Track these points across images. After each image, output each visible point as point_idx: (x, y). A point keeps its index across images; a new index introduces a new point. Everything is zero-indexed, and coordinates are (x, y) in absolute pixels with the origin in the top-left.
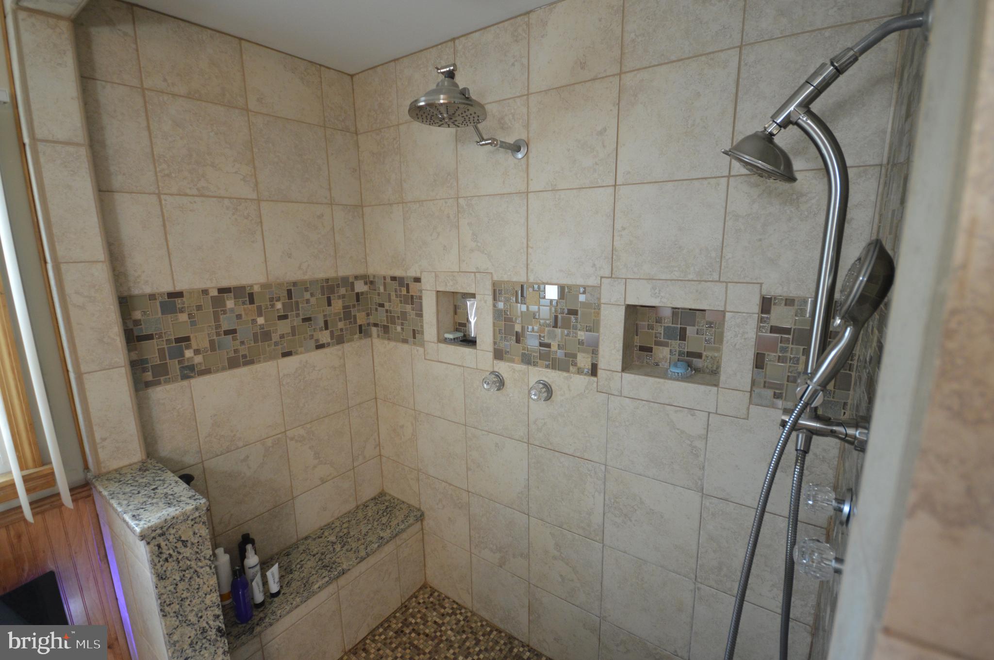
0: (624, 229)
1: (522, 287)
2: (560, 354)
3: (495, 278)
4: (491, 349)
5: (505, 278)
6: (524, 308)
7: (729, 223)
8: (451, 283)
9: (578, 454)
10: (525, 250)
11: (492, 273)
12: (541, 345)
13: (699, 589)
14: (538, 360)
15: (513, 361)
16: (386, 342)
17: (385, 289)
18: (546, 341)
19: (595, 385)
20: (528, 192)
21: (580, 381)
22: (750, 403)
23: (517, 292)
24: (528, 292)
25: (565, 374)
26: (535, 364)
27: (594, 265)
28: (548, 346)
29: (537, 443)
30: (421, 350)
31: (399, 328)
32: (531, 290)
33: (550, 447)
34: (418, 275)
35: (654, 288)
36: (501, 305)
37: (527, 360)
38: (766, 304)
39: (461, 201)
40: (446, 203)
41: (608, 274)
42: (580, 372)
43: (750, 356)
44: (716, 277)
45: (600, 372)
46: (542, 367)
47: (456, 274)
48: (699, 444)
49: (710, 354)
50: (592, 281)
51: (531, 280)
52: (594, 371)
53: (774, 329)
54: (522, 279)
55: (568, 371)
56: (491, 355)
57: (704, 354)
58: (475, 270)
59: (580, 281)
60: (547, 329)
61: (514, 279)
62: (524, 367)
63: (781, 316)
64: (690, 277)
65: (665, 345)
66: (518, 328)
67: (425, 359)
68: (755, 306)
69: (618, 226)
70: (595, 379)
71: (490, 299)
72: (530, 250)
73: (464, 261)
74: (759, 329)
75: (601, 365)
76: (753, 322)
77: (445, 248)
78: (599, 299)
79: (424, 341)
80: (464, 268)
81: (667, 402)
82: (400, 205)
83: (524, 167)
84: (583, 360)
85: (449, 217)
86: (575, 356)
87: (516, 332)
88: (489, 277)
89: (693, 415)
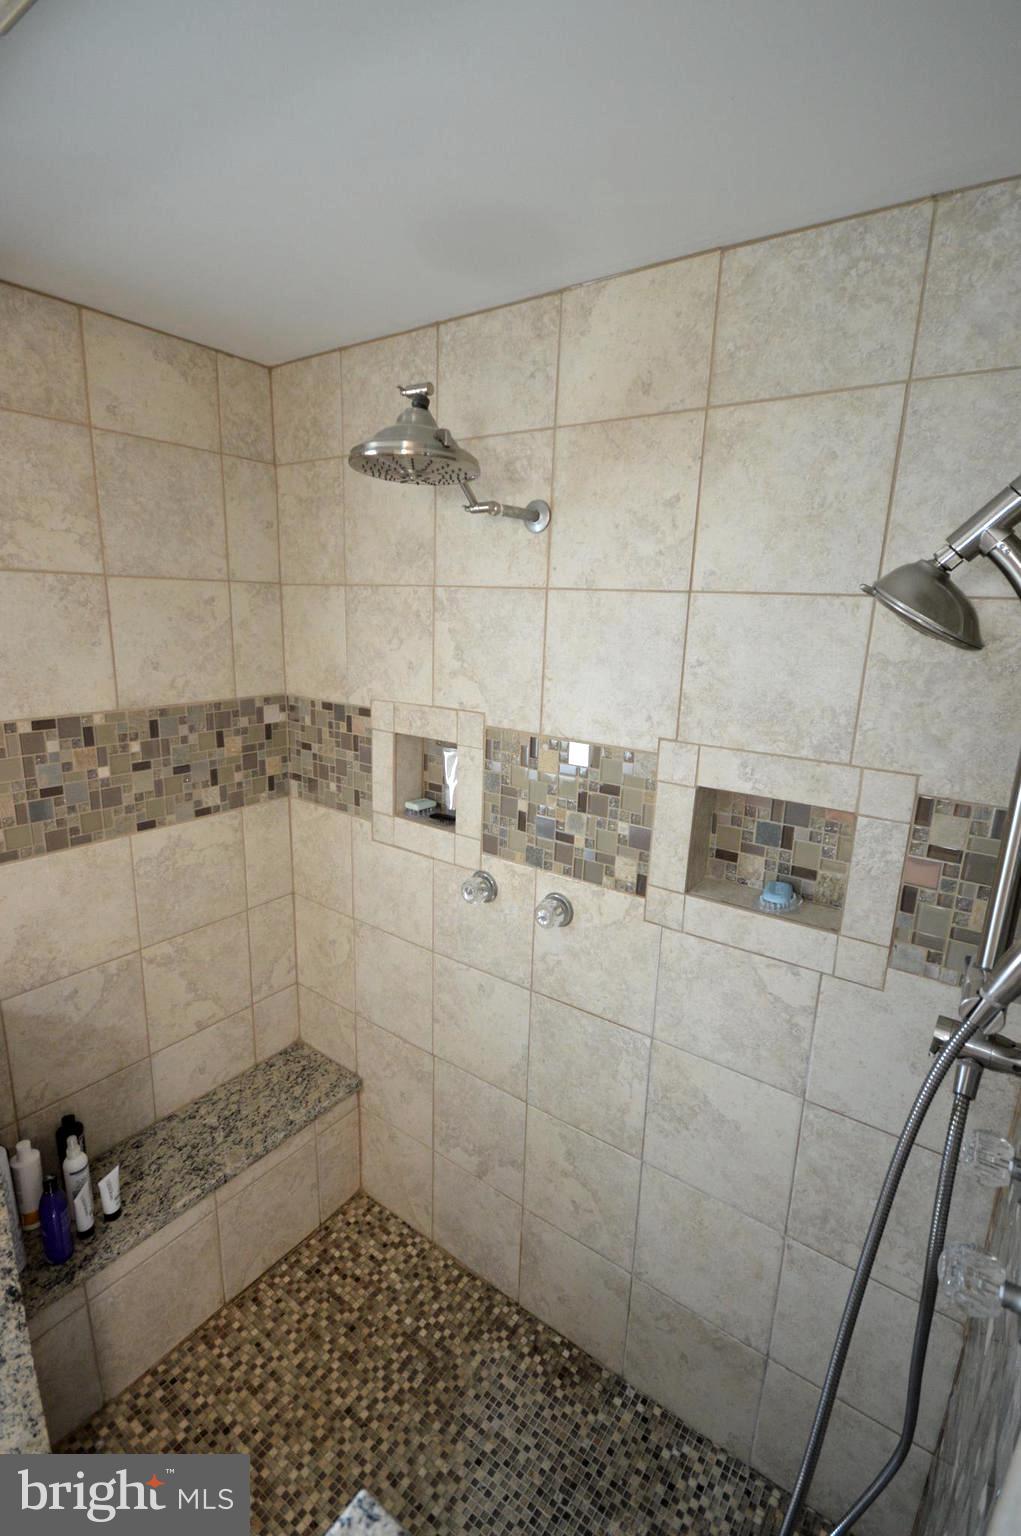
0: (700, 664)
1: (533, 741)
2: (588, 854)
3: (490, 723)
4: (478, 834)
5: (506, 725)
6: (533, 774)
7: (872, 672)
8: (419, 723)
9: (610, 1016)
10: (540, 682)
11: (484, 714)
12: (559, 836)
13: (789, 1247)
14: (553, 861)
15: (511, 857)
16: (312, 806)
17: (313, 722)
18: (567, 831)
19: (641, 910)
20: (547, 589)
21: (618, 902)
22: (889, 964)
23: (523, 749)
24: (543, 750)
25: (594, 887)
26: (548, 867)
27: (649, 718)
28: (570, 839)
29: (544, 991)
30: (367, 824)
31: (333, 786)
32: (546, 747)
33: (564, 999)
34: (367, 704)
35: (744, 765)
36: (497, 766)
37: (535, 858)
38: (924, 809)
39: (440, 592)
40: (415, 592)
41: (671, 735)
42: (619, 886)
43: (893, 891)
44: (845, 756)
45: (650, 890)
46: (559, 872)
47: (427, 709)
48: (803, 1021)
49: (829, 874)
50: (645, 744)
51: (548, 730)
52: (641, 887)
53: (934, 851)
54: (532, 728)
55: (599, 883)
56: (478, 845)
57: (820, 872)
58: (456, 706)
59: (624, 742)
60: (568, 812)
61: (520, 727)
62: (529, 869)
63: (947, 831)
64: (804, 753)
65: (758, 851)
66: (522, 806)
67: (373, 840)
68: (905, 810)
69: (691, 658)
70: (641, 900)
71: (480, 755)
72: (547, 684)
73: (440, 690)
74: (911, 847)
75: (652, 880)
76: (899, 839)
77: (410, 666)
78: (655, 774)
79: (373, 811)
80: (440, 700)
81: (755, 948)
82: (341, 587)
83: (544, 546)
84: (625, 868)
85: (418, 616)
86: (612, 861)
87: (520, 812)
88: (480, 720)
89: (796, 974)
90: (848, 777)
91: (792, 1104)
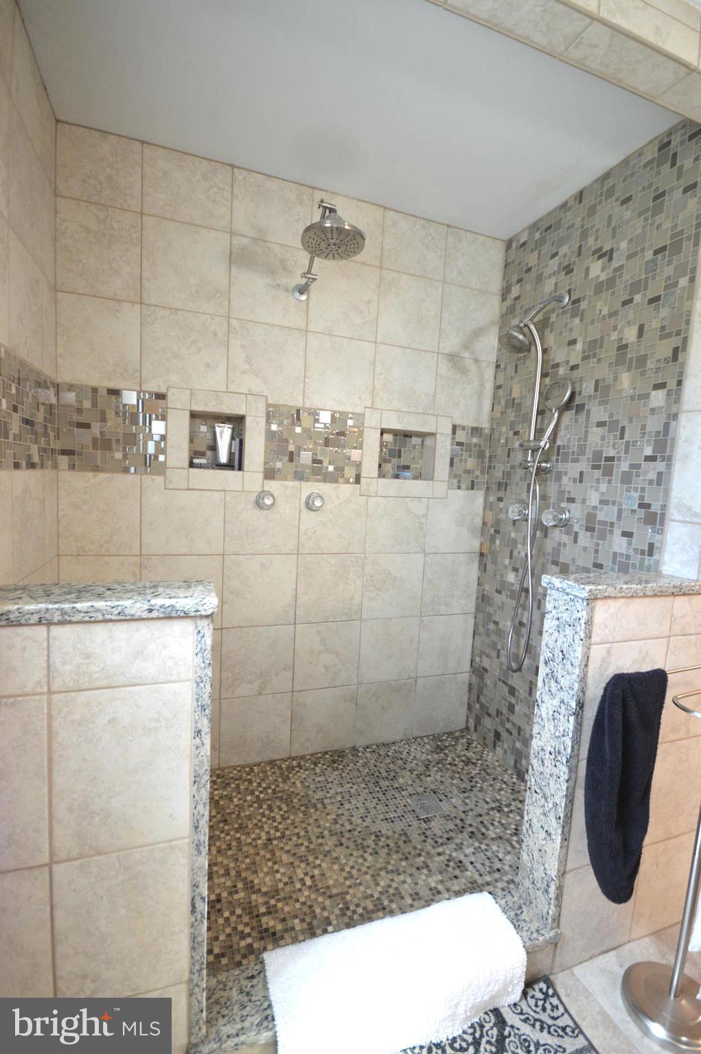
0: (381, 374)
1: (298, 411)
2: (331, 468)
3: (270, 401)
4: (261, 469)
5: (281, 402)
6: (298, 430)
7: (439, 381)
8: (214, 403)
9: (343, 551)
10: (303, 379)
11: (267, 397)
12: (314, 461)
13: (422, 622)
14: (311, 476)
15: (286, 479)
16: (90, 474)
17: (94, 404)
18: (319, 458)
19: (358, 491)
20: (307, 331)
21: (346, 489)
22: (449, 488)
23: (292, 415)
24: (303, 416)
25: (335, 485)
26: (308, 480)
27: (360, 398)
28: (320, 462)
29: (306, 551)
30: (159, 479)
31: (118, 455)
32: (306, 414)
33: (319, 552)
34: (163, 390)
35: (399, 417)
36: (274, 427)
37: (299, 476)
38: (454, 428)
39: (233, 322)
40: (212, 319)
41: (370, 405)
42: (348, 482)
43: (448, 460)
44: (432, 412)
45: (363, 481)
46: (314, 481)
47: (222, 394)
48: (423, 520)
49: (415, 466)
50: (358, 410)
51: (307, 406)
52: (358, 480)
53: (459, 444)
54: (300, 404)
55: (336, 482)
56: (261, 476)
57: (412, 466)
58: (246, 392)
59: (349, 409)
60: (319, 448)
61: (290, 404)
62: (297, 483)
63: (461, 436)
64: (420, 411)
65: (390, 462)
66: (291, 448)
67: (166, 489)
68: (450, 432)
69: (377, 372)
70: (358, 486)
71: (263, 421)
72: (307, 380)
73: (233, 381)
74: (452, 444)
75: (363, 475)
76: (449, 440)
77: (208, 365)
78: (363, 424)
79: (166, 468)
80: (232, 388)
82: (136, 305)
83: (305, 309)
84: (350, 473)
85: (215, 334)
86: (343, 470)
87: (290, 452)
88: (264, 400)
89: (420, 501)
90: (433, 419)
91: (420, 557)
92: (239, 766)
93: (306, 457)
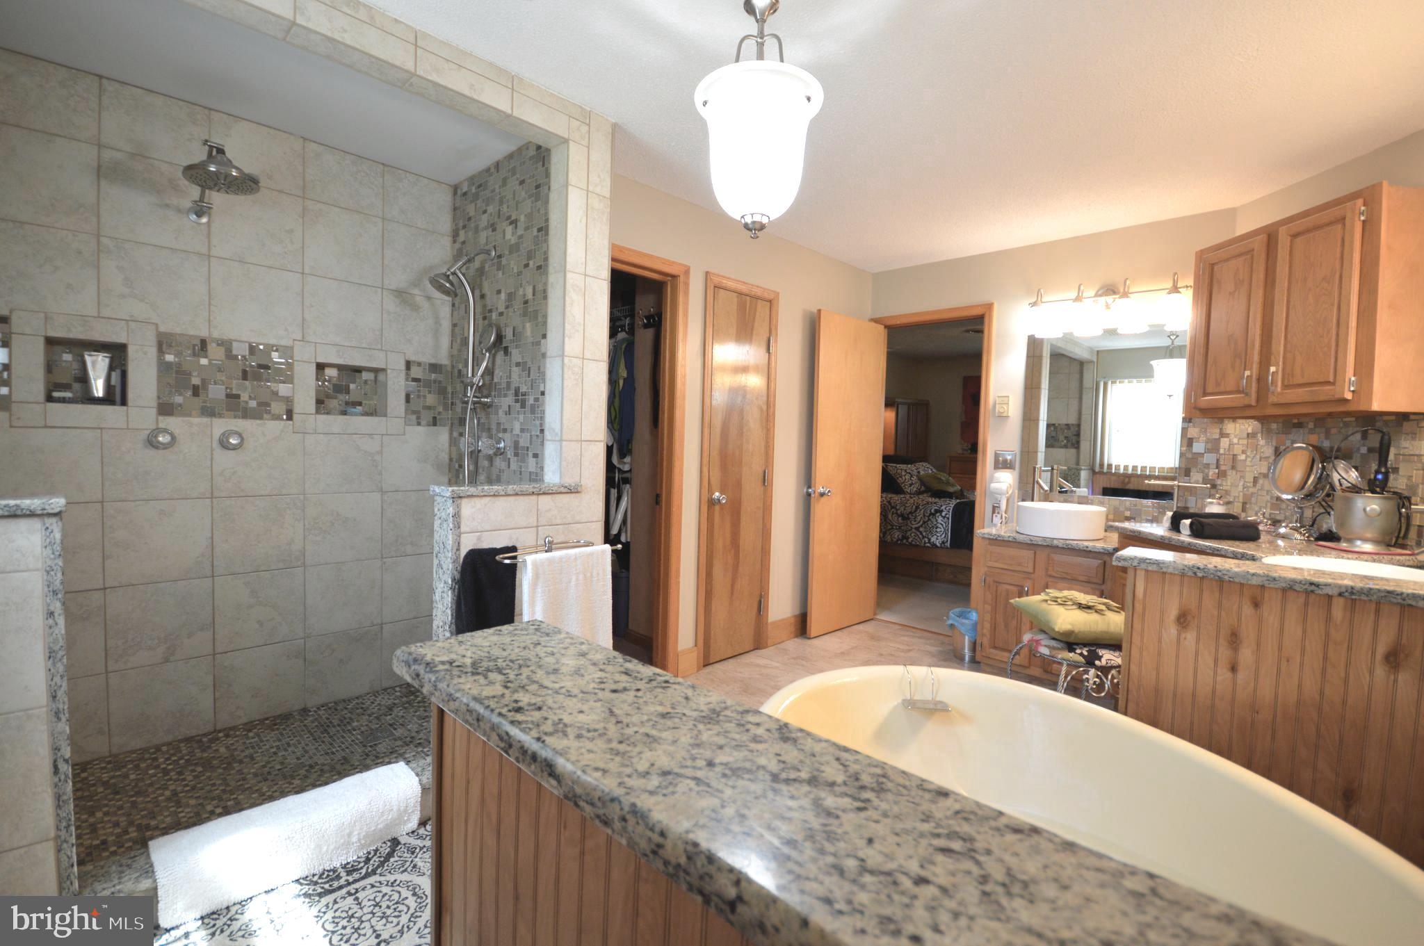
0: (312, 306)
1: (203, 341)
2: (253, 404)
3: (162, 329)
4: (154, 404)
5: (178, 330)
6: (204, 361)
7: (385, 316)
8: (79, 329)
9: (274, 492)
10: (207, 306)
11: (155, 324)
12: (228, 396)
13: (384, 563)
14: (225, 412)
15: (190, 415)
18: (235, 392)
19: (291, 427)
20: (209, 256)
21: (274, 426)
22: (405, 424)
23: (195, 345)
24: (211, 346)
25: (258, 422)
26: (220, 416)
27: (286, 329)
28: (238, 396)
29: (223, 494)
32: (214, 345)
33: (242, 494)
34: (4, 313)
35: (338, 351)
36: (170, 358)
37: (209, 412)
38: (408, 364)
39: (104, 240)
41: (299, 337)
42: (274, 418)
43: (403, 397)
44: (379, 347)
45: (295, 417)
46: (230, 417)
47: (90, 318)
48: (377, 457)
50: (284, 342)
51: (215, 335)
52: (289, 415)
53: (415, 380)
54: (204, 333)
55: (261, 418)
56: (154, 411)
57: (364, 402)
58: (127, 318)
59: (272, 341)
60: (234, 382)
61: (192, 333)
62: (205, 420)
63: (416, 372)
64: (364, 346)
65: (331, 398)
66: (196, 381)
67: (11, 426)
68: (403, 367)
69: (307, 304)
70: (291, 422)
71: (153, 351)
72: (213, 308)
73: (107, 305)
74: (406, 378)
75: (297, 409)
76: (403, 375)
77: (69, 286)
78: (292, 356)
79: (11, 402)
80: (106, 312)
81: (353, 432)
83: (206, 233)
84: (277, 408)
85: (79, 253)
86: (268, 405)
87: (194, 385)
88: (154, 327)
89: (372, 438)
90: (382, 355)
91: (377, 496)
92: (140, 749)
93: (216, 392)
